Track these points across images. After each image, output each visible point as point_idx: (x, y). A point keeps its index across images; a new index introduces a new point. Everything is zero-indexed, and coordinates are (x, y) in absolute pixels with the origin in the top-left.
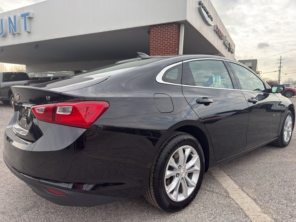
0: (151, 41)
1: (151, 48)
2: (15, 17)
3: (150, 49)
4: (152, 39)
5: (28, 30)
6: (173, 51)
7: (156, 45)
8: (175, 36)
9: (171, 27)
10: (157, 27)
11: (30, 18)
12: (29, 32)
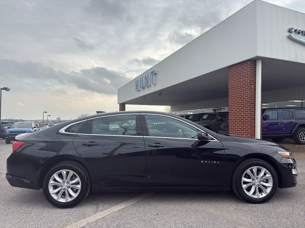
0: (229, 80)
1: (230, 87)
2: (148, 74)
3: (228, 89)
4: (230, 78)
5: (154, 83)
6: (248, 88)
7: (234, 84)
8: (249, 73)
9: (245, 65)
10: (234, 67)
11: (156, 74)
12: (155, 84)
